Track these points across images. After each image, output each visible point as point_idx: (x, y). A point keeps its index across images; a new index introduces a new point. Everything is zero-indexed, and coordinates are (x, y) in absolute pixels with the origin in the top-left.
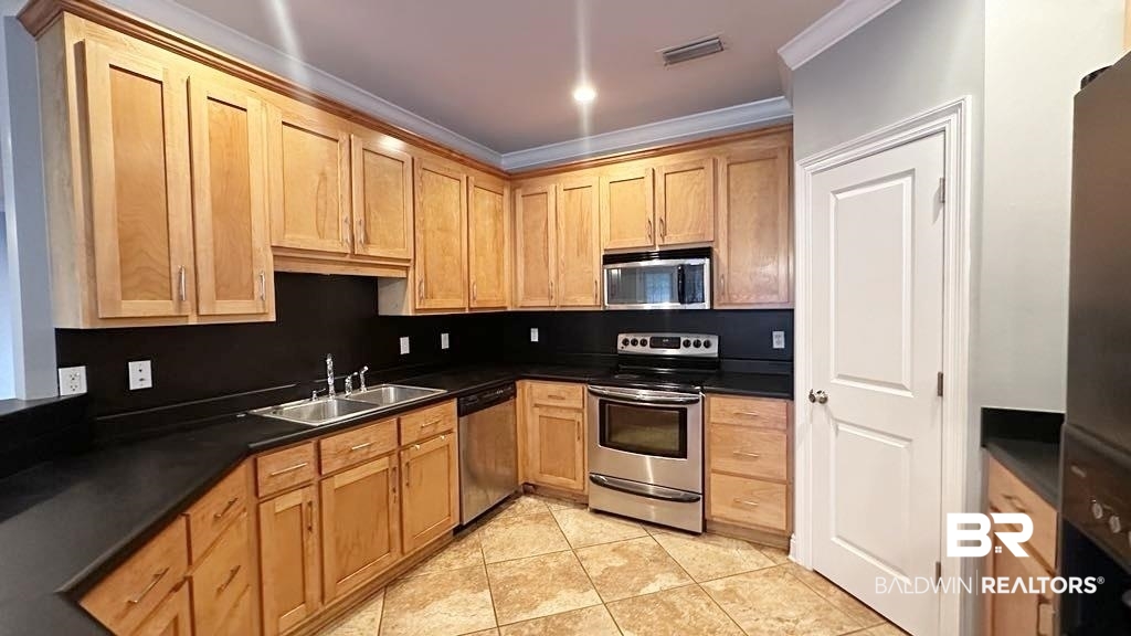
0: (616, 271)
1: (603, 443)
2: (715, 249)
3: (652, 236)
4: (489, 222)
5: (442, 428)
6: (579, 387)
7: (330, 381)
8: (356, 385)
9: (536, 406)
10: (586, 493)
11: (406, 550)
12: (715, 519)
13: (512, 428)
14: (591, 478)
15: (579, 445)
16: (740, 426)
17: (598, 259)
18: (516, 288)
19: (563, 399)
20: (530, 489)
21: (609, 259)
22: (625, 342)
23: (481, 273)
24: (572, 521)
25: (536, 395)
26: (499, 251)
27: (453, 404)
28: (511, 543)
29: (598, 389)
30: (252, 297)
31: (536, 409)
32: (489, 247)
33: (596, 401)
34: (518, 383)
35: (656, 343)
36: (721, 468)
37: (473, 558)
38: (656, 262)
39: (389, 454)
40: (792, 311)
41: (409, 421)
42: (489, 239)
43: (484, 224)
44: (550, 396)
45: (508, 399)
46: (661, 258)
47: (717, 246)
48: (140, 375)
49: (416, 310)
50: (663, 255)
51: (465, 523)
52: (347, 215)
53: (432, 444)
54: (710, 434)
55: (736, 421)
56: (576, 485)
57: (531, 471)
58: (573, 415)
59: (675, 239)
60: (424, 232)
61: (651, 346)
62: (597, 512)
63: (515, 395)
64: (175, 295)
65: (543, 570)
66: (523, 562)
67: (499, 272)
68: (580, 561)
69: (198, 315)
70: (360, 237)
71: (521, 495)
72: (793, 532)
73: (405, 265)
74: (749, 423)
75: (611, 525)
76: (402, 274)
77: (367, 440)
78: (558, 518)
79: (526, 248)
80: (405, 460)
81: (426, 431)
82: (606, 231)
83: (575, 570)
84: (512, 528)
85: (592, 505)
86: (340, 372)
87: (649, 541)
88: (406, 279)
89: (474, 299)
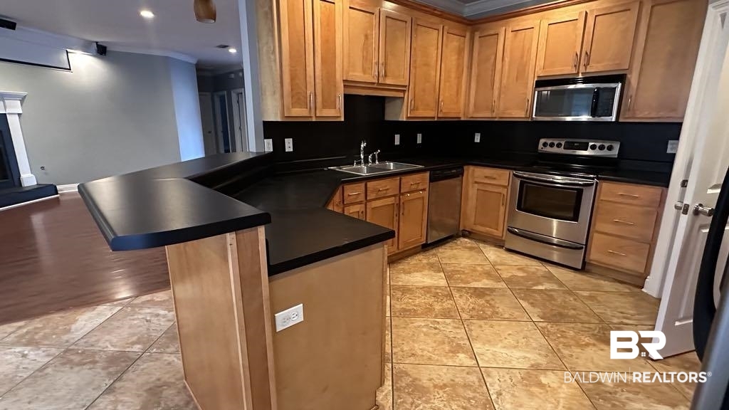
0: (546, 91)
1: (519, 208)
2: (629, 76)
3: (577, 66)
4: (454, 58)
5: (420, 187)
6: (507, 172)
7: (362, 156)
8: (374, 161)
9: (476, 182)
10: (503, 239)
11: (400, 247)
12: (592, 262)
13: (459, 195)
14: (508, 230)
15: (502, 209)
16: (620, 203)
17: (531, 83)
18: (468, 105)
19: (495, 179)
20: (467, 234)
21: (540, 83)
22: (545, 145)
23: (447, 94)
24: (492, 253)
25: (477, 175)
26: (459, 77)
27: (427, 174)
28: (455, 257)
29: (520, 173)
30: (335, 108)
31: (476, 185)
32: (453, 75)
33: (518, 182)
34: (465, 167)
35: (570, 146)
36: (602, 230)
37: (433, 260)
38: (580, 86)
39: (394, 196)
40: (681, 124)
41: (406, 179)
42: (454, 70)
43: (451, 59)
44: (486, 177)
45: (458, 176)
46: (583, 83)
47: (631, 73)
48: (289, 145)
49: (408, 118)
50: (586, 80)
51: (429, 242)
52: (377, 60)
53: (415, 195)
54: (598, 207)
55: (620, 200)
56: (498, 233)
57: (469, 222)
58: (500, 190)
59: (595, 68)
60: (415, 68)
61: (565, 148)
62: (509, 251)
63: (462, 174)
64: (308, 107)
65: (474, 270)
66: (462, 266)
67: (458, 93)
68: (496, 270)
69: (316, 117)
70: (382, 73)
71: (460, 237)
72: (649, 274)
73: (403, 89)
74: (631, 201)
75: (517, 257)
76: (401, 95)
77: (386, 186)
78: (484, 250)
79: (478, 76)
80: (402, 201)
81: (413, 187)
82: (541, 63)
83: (493, 273)
84: (455, 251)
85: (507, 246)
86: (367, 152)
87: (544, 269)
88: (404, 98)
89: (441, 111)
